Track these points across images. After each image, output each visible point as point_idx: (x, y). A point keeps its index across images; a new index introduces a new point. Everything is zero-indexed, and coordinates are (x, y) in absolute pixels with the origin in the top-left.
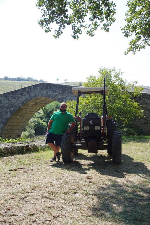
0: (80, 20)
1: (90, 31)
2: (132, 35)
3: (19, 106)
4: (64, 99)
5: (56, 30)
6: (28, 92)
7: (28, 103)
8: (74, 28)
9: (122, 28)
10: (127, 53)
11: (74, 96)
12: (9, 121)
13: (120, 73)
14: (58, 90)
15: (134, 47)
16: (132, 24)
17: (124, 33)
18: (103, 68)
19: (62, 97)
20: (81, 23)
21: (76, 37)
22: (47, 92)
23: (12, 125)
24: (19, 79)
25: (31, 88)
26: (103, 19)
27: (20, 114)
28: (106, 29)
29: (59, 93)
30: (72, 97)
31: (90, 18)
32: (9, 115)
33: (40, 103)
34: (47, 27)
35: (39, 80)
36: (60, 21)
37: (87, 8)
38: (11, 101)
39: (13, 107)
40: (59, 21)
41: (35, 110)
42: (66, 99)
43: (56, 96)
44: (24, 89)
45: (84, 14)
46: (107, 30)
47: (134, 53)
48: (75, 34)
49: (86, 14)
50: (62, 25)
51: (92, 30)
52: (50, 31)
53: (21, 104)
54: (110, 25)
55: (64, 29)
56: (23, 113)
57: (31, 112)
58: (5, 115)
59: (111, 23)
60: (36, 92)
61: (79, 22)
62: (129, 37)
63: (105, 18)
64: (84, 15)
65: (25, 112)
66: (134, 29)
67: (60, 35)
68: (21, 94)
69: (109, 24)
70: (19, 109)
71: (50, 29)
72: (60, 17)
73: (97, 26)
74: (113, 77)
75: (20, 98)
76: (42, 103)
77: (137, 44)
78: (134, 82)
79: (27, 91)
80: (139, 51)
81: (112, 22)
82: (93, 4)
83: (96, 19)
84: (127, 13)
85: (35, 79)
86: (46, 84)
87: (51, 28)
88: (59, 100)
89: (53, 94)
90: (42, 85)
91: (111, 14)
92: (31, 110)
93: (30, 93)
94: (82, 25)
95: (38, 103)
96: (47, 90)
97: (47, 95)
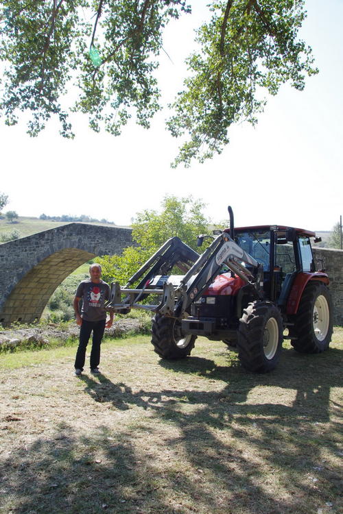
1: (114, 125)
2: (183, 133)
3: (33, 266)
5: (30, 122)
6: (48, 240)
7: (48, 259)
9: (167, 122)
10: (175, 166)
12: (17, 292)
13: (201, 206)
14: (100, 236)
19: (106, 249)
20: (97, 112)
21: (71, 135)
22: (80, 240)
23: (23, 299)
24: (65, 219)
25: (52, 234)
27: (36, 280)
29: (100, 241)
31: (112, 104)
32: (15, 281)
33: (70, 259)
34: (11, 116)
35: (100, 220)
37: (111, 87)
38: (18, 256)
39: (22, 266)
41: (62, 272)
43: (95, 247)
44: (41, 235)
46: (146, 125)
51: (118, 124)
52: (17, 122)
53: (36, 262)
54: (151, 117)
56: (42, 278)
57: (56, 277)
58: (9, 282)
59: (153, 113)
60: (62, 240)
62: (179, 136)
65: (45, 276)
66: (188, 124)
67: (39, 131)
68: (37, 243)
69: (149, 115)
70: (33, 272)
71: (16, 119)
73: (127, 117)
74: (188, 212)
75: (34, 250)
76: (74, 259)
79: (46, 237)
80: (202, 162)
81: (154, 111)
82: (120, 80)
83: (122, 105)
88: (101, 254)
89: (91, 244)
90: (71, 228)
91: (151, 96)
92: (57, 273)
93: (51, 241)
94: (100, 116)
95: (67, 260)
96: (81, 237)
97: (81, 246)
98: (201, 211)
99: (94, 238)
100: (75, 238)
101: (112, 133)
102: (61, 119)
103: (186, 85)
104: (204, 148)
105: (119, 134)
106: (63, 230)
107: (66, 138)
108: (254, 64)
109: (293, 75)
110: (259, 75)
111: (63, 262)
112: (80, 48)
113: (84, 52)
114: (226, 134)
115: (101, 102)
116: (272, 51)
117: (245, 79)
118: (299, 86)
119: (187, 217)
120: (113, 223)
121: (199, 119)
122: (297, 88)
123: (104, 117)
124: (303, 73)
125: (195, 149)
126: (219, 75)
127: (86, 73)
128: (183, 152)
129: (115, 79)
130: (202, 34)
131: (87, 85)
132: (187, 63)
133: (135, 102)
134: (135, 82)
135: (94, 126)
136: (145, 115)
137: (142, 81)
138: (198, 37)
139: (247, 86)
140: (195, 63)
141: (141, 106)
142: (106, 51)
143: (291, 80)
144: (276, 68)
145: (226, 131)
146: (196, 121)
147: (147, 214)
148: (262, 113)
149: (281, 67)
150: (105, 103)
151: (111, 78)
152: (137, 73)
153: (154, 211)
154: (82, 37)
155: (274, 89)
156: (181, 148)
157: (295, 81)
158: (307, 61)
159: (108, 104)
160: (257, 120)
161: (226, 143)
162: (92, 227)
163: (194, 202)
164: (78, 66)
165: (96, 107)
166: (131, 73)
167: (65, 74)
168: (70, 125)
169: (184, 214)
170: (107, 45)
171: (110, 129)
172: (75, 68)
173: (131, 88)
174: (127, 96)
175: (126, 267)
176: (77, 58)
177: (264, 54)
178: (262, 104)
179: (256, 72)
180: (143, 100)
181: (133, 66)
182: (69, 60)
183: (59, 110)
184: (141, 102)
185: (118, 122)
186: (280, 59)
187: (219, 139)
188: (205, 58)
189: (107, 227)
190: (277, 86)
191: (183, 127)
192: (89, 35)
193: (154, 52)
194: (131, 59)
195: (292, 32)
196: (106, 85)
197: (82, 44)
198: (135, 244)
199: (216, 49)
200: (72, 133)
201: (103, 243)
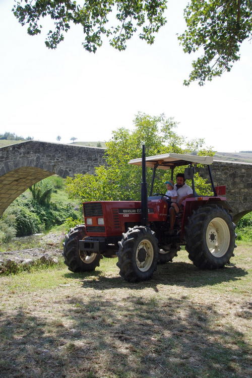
0: (99, 18)
1: (119, 39)
2: (197, 49)
4: (70, 171)
5: (51, 32)
7: (3, 178)
8: (86, 29)
9: (179, 36)
10: (189, 83)
11: (88, 166)
13: (172, 125)
14: (60, 155)
16: (197, 28)
17: (183, 44)
18: (142, 114)
19: (67, 168)
20: (101, 24)
21: (92, 49)
22: (38, 158)
25: (8, 151)
26: (143, 19)
28: (148, 37)
29: (60, 160)
30: (84, 168)
31: (118, 15)
34: (33, 24)
36: (58, 13)
40: (57, 15)
41: (15, 191)
42: (74, 172)
43: (54, 166)
45: (108, 8)
46: (151, 41)
47: (201, 84)
48: (89, 42)
49: (110, 7)
50: (64, 24)
51: (122, 38)
52: (39, 31)
54: (157, 31)
55: (66, 30)
57: (8, 196)
59: (158, 27)
60: (18, 158)
61: (98, 21)
62: (192, 52)
63: (146, 17)
64: (108, 10)
66: (202, 39)
67: (58, 42)
69: (154, 29)
71: (39, 28)
72: (59, 6)
74: (160, 131)
76: (30, 178)
77: (207, 66)
78: (198, 141)
81: (159, 24)
84: (187, 10)
85: (19, 136)
86: (37, 143)
87: (41, 27)
88: (61, 173)
89: (50, 162)
90: (29, 145)
91: (157, 8)
92: (9, 192)
93: (6, 160)
94: (103, 28)
95: (21, 178)
96: (39, 155)
97: (39, 164)
99: (54, 156)
100: (33, 157)
101: (116, 48)
105: (124, 49)
106: (20, 148)
107: (88, 51)
111: (17, 181)
136: (151, 29)
147: (121, 133)
156: (194, 64)
161: (236, 60)
163: (165, 121)
171: (114, 43)
185: (123, 35)
200: (94, 46)
201: (64, 162)
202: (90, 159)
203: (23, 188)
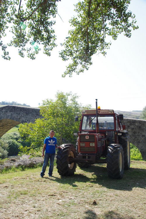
1: (31, 54)
4: (27, 121)
9: (60, 53)
10: (65, 76)
14: (22, 113)
15: (71, 70)
17: (61, 57)
19: (26, 120)
20: (23, 46)
21: (8, 58)
22: (12, 114)
24: (3, 103)
28: (47, 53)
29: (23, 115)
31: (30, 42)
33: (6, 125)
35: (22, 104)
37: (30, 33)
41: (2, 132)
42: (29, 121)
43: (20, 118)
46: (49, 54)
47: (70, 76)
48: (5, 55)
54: (51, 50)
59: (52, 48)
60: (2, 115)
62: (66, 60)
66: (71, 54)
69: (50, 49)
76: (8, 125)
81: (53, 47)
82: (35, 30)
83: (36, 43)
88: (23, 122)
89: (18, 117)
90: (7, 108)
91: (51, 39)
94: (24, 49)
95: (4, 125)
96: (12, 113)
97: (12, 118)
98: (76, 100)
99: (19, 113)
100: (9, 114)
101: (31, 58)
102: (3, 49)
103: (70, 34)
104: (79, 67)
105: (34, 59)
106: (2, 109)
107: (6, 59)
108: (105, 23)
109: (125, 29)
110: (107, 29)
111: (2, 126)
112: (13, 11)
113: (15, 14)
114: (90, 60)
115: (24, 41)
116: (114, 17)
117: (100, 31)
118: (128, 35)
119: (69, 103)
120: (29, 106)
121: (77, 51)
122: (127, 36)
123: (27, 49)
124: (130, 28)
125: (75, 67)
126: (88, 29)
127: (16, 25)
128: (69, 69)
129: (32, 29)
130: (78, 7)
131: (17, 32)
132: (70, 22)
133: (43, 42)
134: (43, 31)
135: (21, 54)
136: (48, 49)
137: (47, 31)
138: (76, 9)
139: (101, 35)
140: (74, 22)
141: (46, 44)
142: (27, 14)
143: (124, 32)
144: (116, 25)
145: (91, 58)
146: (75, 53)
147: (48, 101)
148: (109, 49)
149: (119, 25)
150: (27, 42)
151: (30, 29)
152: (44, 26)
153: (52, 100)
154: (14, 5)
155: (115, 37)
156: (68, 67)
157: (126, 33)
158: (132, 22)
159: (29, 42)
160: (106, 53)
161: (91, 65)
162: (18, 108)
163: (72, 95)
164: (12, 21)
165: (22, 44)
166: (41, 26)
167: (5, 25)
168: (8, 53)
169: (67, 102)
170: (27, 11)
172: (10, 22)
173: (41, 34)
174: (39, 38)
175: (37, 129)
176: (11, 17)
177: (110, 18)
178: (109, 45)
179: (106, 27)
180: (47, 41)
181: (42, 23)
182: (7, 17)
183: (2, 44)
184: (46, 42)
185: (34, 52)
186: (118, 21)
187: (87, 62)
188: (80, 20)
189: (26, 108)
190: (117, 35)
191: (68, 56)
192: (18, 4)
193: (53, 16)
194: (41, 19)
195: (125, 6)
196: (27, 32)
197: (14, 9)
198: (41, 117)
199: (86, 15)
200: (9, 57)
201: (24, 116)
202: (38, 115)
203: (6, 130)
